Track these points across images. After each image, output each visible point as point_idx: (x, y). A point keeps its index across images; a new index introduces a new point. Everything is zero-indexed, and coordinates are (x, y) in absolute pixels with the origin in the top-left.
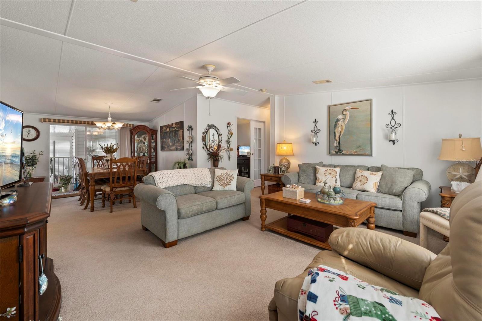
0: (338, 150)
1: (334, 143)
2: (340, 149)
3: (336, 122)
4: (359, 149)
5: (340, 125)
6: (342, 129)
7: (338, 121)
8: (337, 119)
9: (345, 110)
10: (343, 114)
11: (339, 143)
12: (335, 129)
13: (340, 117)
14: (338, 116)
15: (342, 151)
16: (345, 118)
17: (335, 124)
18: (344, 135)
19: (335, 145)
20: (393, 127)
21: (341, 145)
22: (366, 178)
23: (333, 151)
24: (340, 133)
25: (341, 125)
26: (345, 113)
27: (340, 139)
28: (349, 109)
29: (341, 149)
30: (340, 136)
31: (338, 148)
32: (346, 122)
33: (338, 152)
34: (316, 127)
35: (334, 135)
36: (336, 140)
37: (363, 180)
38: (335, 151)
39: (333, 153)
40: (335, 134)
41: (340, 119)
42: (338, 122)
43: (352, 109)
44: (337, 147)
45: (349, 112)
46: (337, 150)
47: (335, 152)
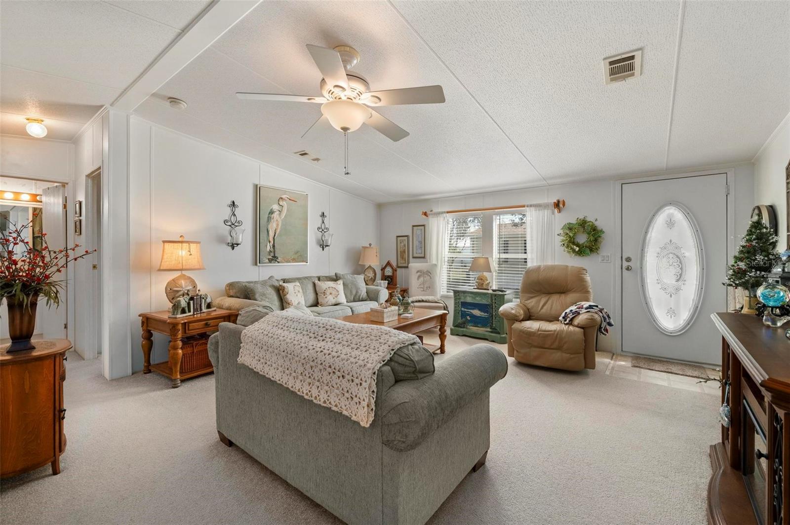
0: (272, 256)
1: (267, 246)
2: (274, 255)
3: (269, 214)
4: (297, 255)
5: (275, 219)
6: (278, 225)
7: (272, 212)
8: (272, 209)
9: (282, 198)
10: (279, 204)
11: (274, 246)
12: (268, 225)
13: (275, 207)
14: (272, 206)
15: (277, 258)
16: (282, 210)
17: (268, 217)
18: (280, 235)
19: (268, 250)
20: (323, 230)
21: (276, 249)
22: (335, 289)
23: (265, 259)
24: (275, 230)
25: (277, 220)
26: (281, 203)
27: (275, 240)
28: (286, 199)
29: (276, 255)
30: (275, 236)
31: (272, 254)
32: (283, 216)
33: (272, 260)
34: (235, 215)
35: (266, 233)
36: (270, 242)
37: (334, 293)
38: (269, 259)
39: (265, 261)
40: (268, 232)
41: (275, 210)
42: (272, 214)
43: (290, 199)
44: (271, 252)
45: (287, 204)
46: (270, 257)
47: (267, 261)
